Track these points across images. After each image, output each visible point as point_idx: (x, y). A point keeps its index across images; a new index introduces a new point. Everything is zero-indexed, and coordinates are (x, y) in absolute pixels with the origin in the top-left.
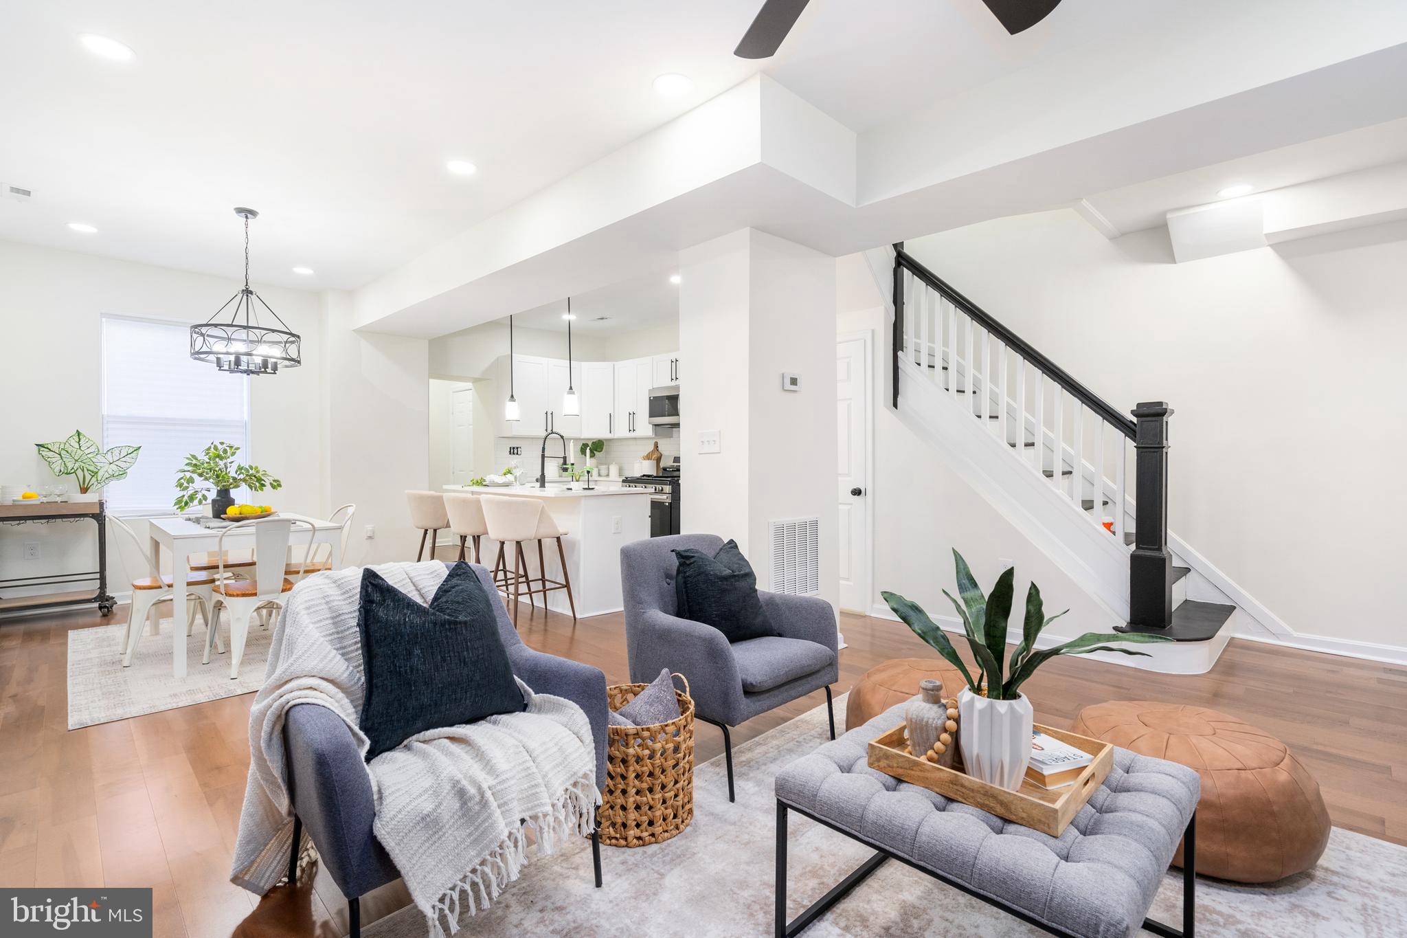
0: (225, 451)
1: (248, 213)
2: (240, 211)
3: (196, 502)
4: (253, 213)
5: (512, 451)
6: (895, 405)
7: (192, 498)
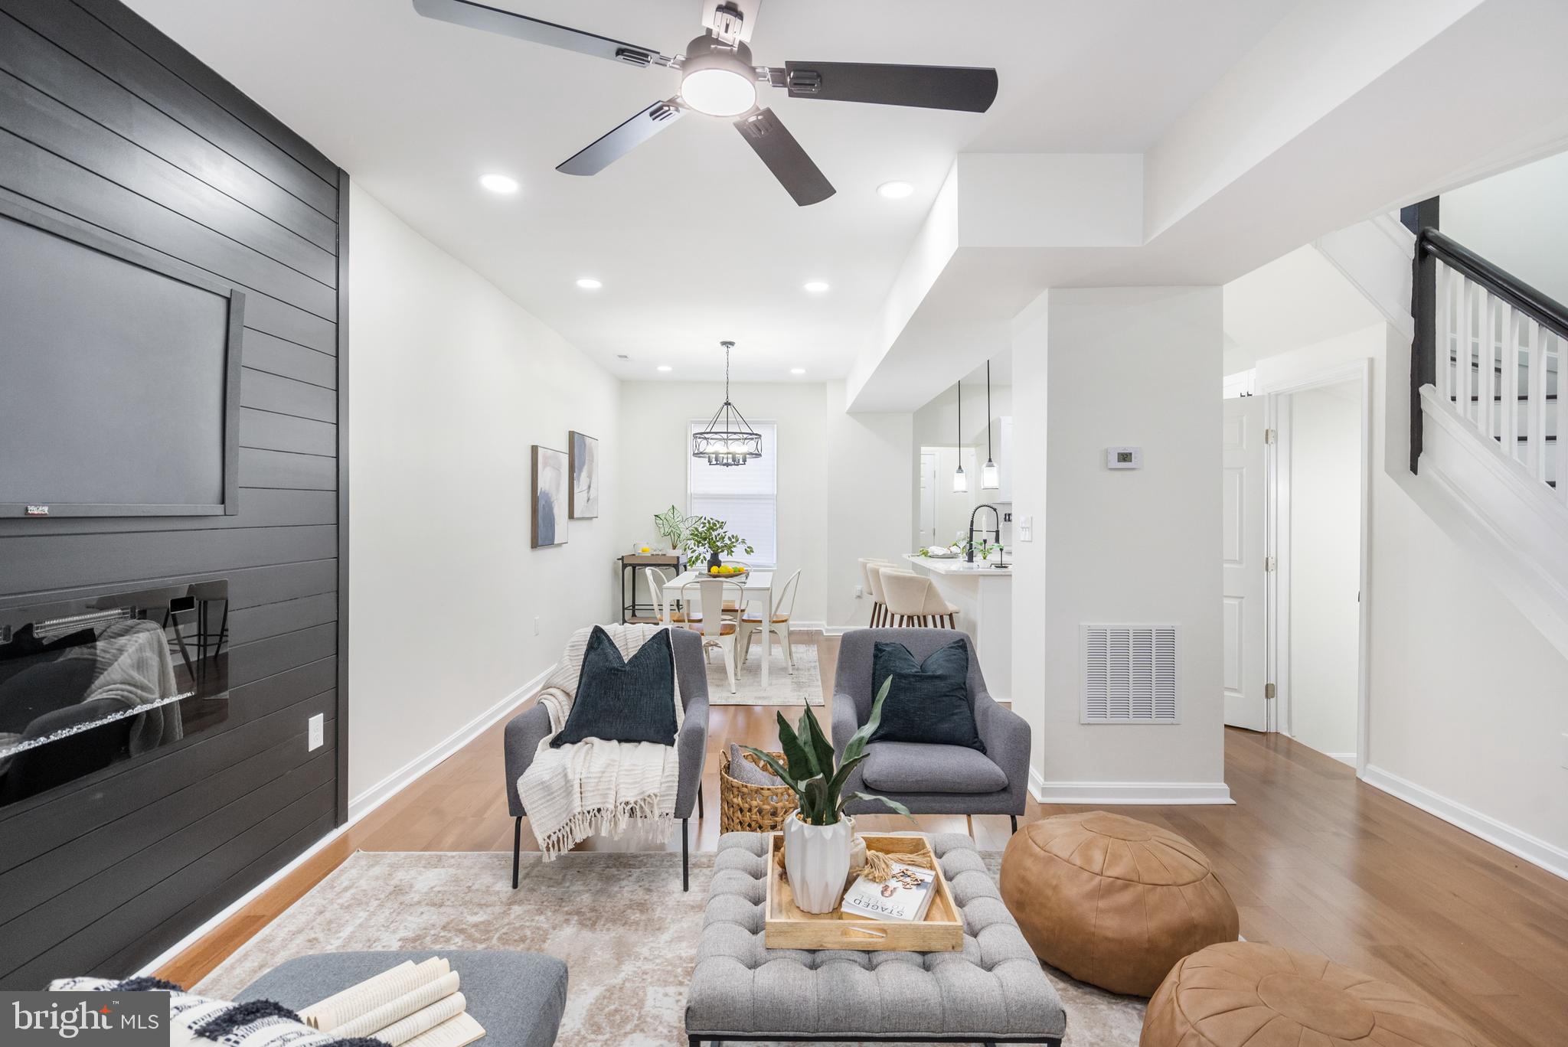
0: (715, 524)
1: (728, 344)
2: (724, 343)
3: (700, 561)
4: (732, 344)
5: (1007, 518)
6: (1414, 469)
7: (697, 558)
